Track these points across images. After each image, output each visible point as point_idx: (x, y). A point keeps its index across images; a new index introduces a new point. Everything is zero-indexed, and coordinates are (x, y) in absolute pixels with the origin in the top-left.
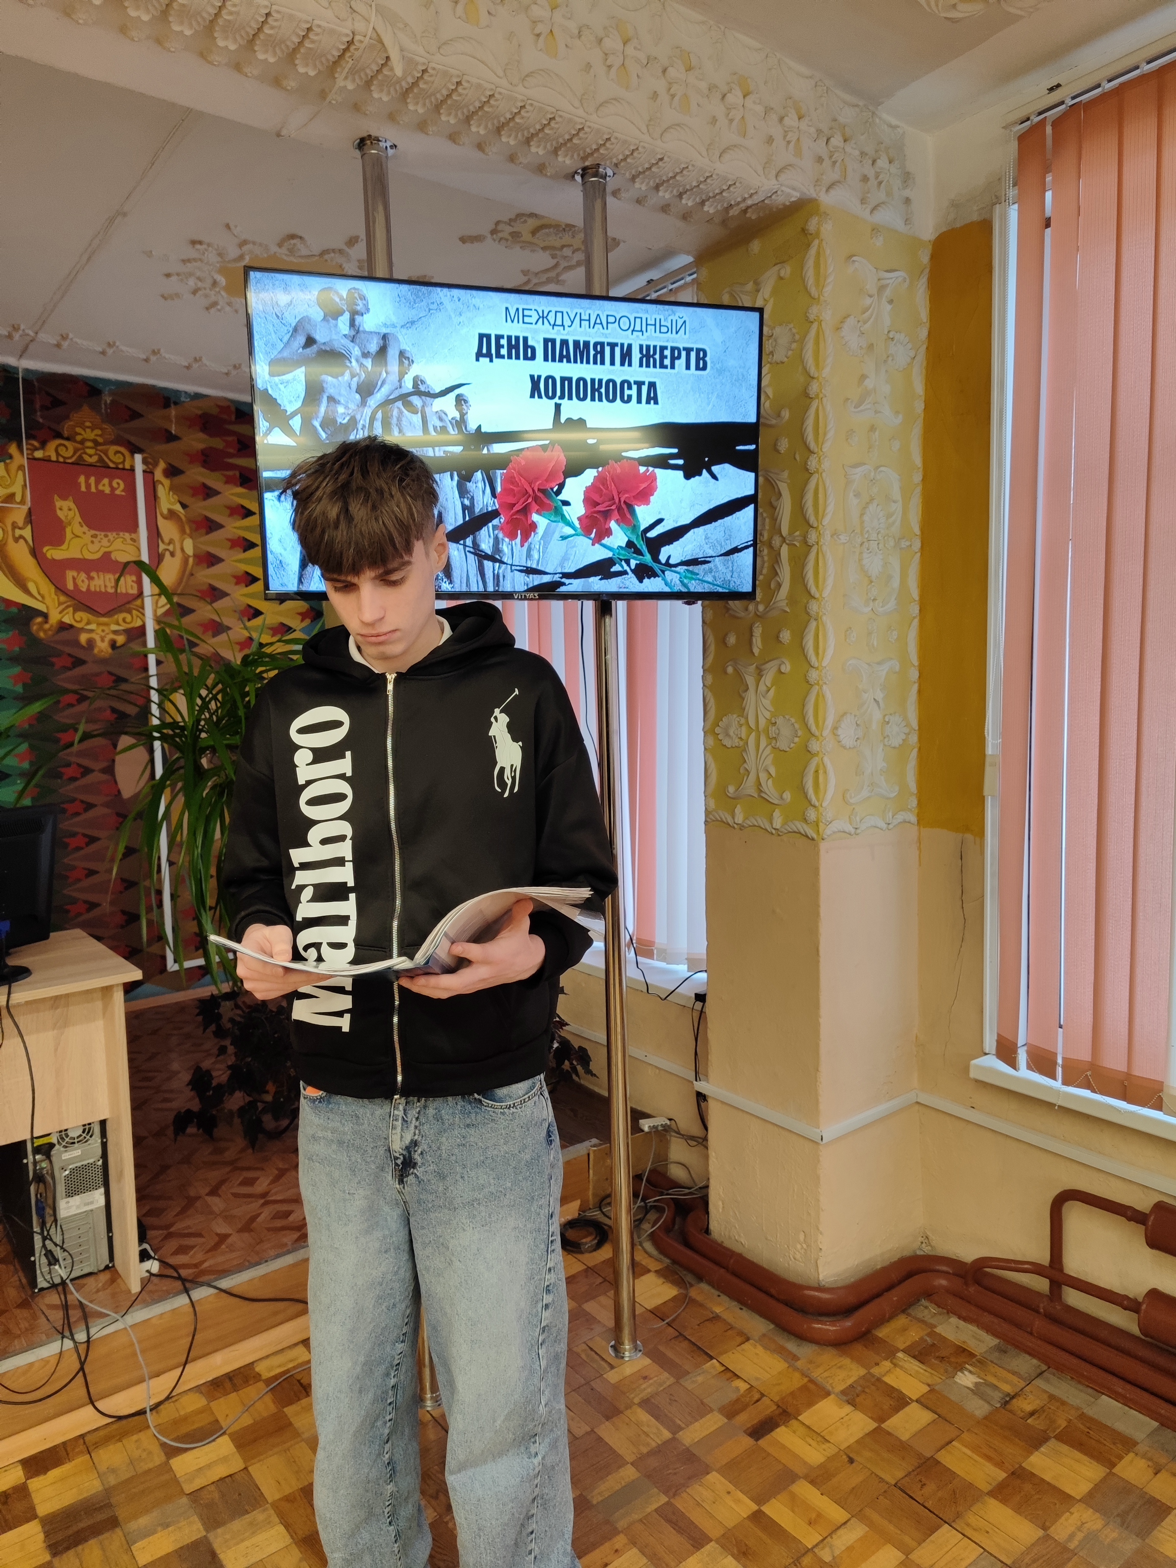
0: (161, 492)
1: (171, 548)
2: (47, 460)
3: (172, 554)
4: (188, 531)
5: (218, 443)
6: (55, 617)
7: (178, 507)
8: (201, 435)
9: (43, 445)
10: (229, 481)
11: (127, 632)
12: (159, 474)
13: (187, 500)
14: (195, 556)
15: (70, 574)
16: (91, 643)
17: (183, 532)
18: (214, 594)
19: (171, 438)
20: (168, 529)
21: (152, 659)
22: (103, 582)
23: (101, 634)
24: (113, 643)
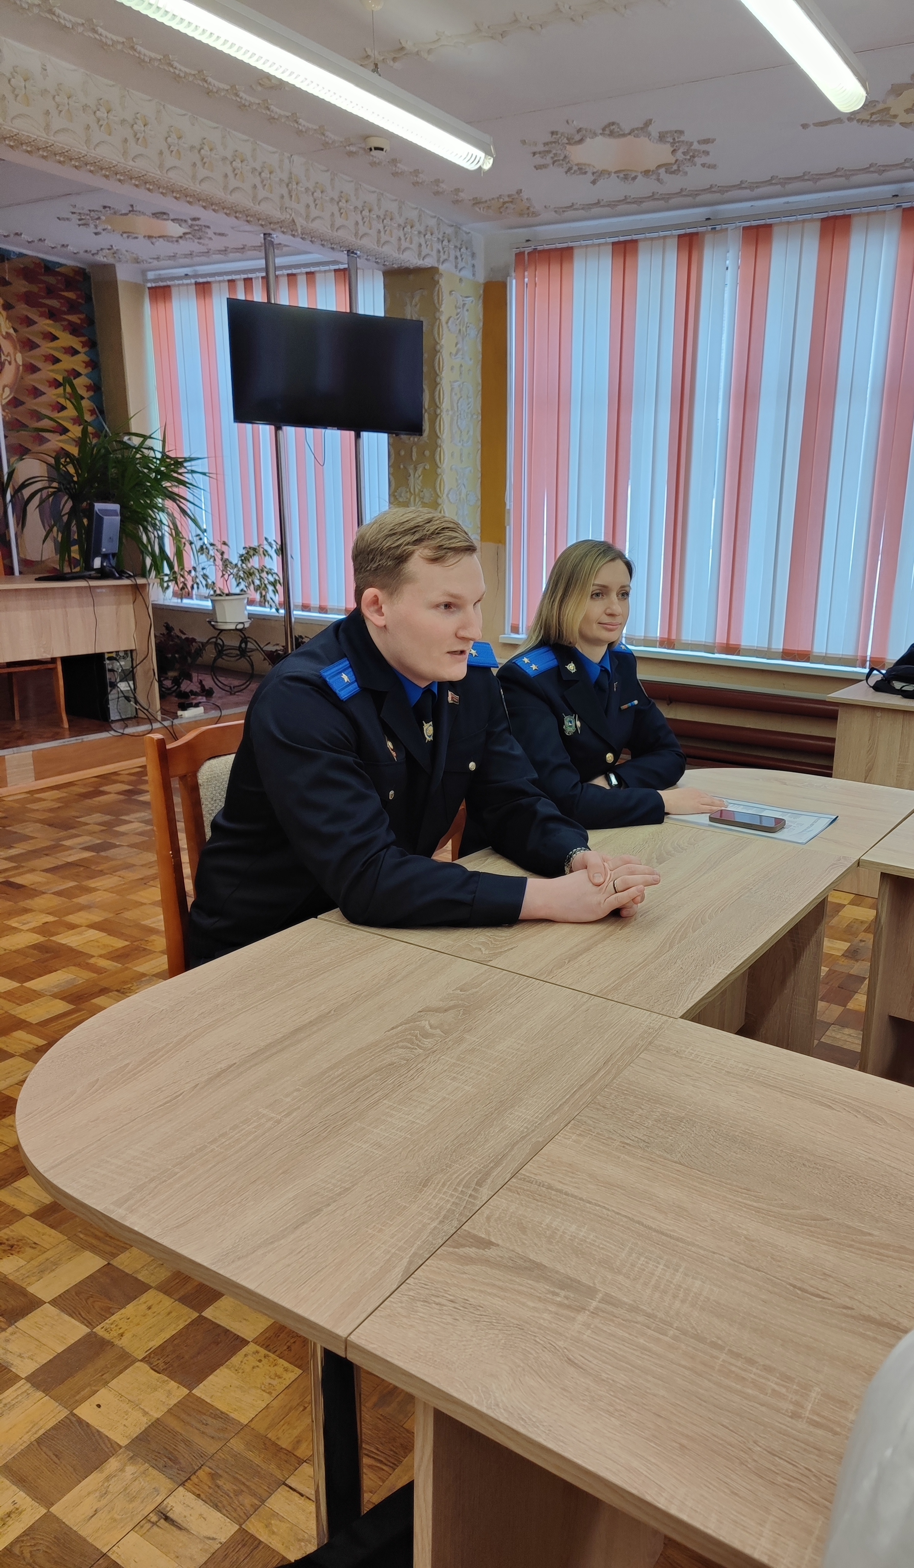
1: (8, 359)
3: (10, 363)
4: (18, 347)
5: (34, 288)
7: (11, 331)
8: (24, 282)
10: (42, 315)
13: (18, 327)
14: (23, 365)
17: (15, 348)
18: (36, 392)
19: (5, 283)
20: (6, 345)
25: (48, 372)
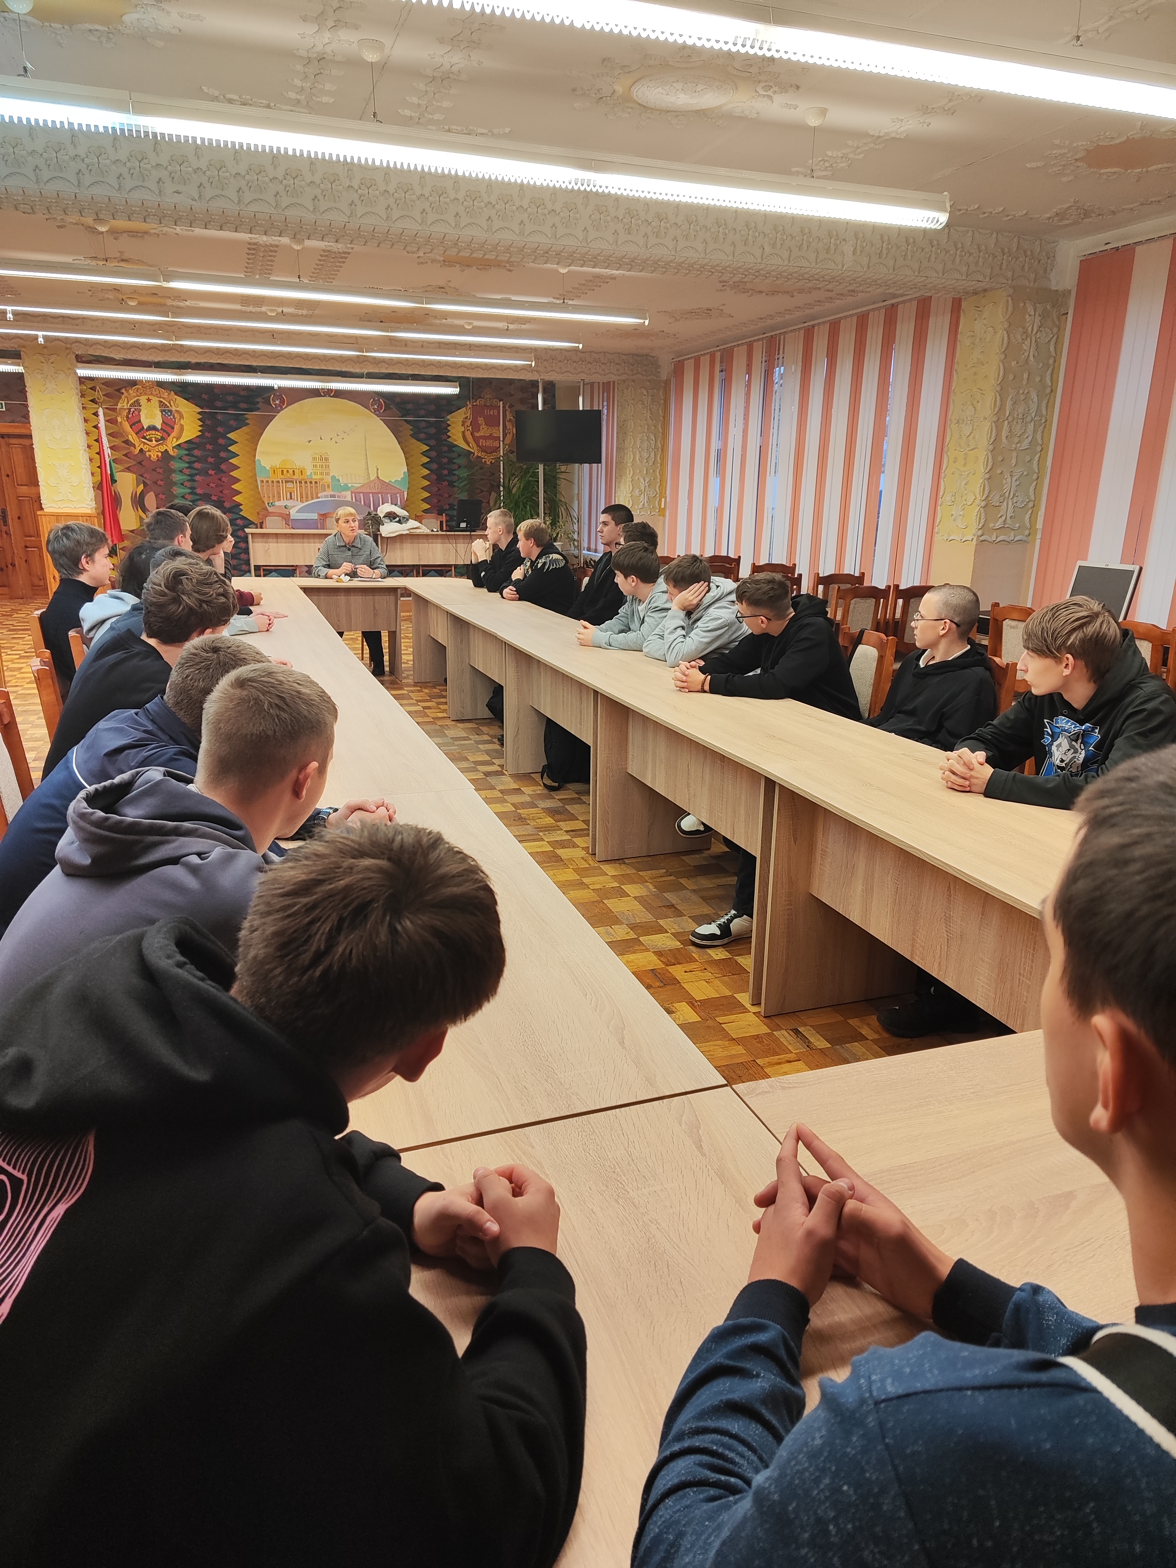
0: (507, 413)
2: (476, 405)
6: (476, 454)
7: (512, 418)
9: (476, 401)
11: (495, 459)
12: (507, 408)
16: (485, 461)
17: (513, 426)
20: (509, 425)
21: (502, 468)
22: (489, 443)
23: (488, 459)
24: (491, 462)
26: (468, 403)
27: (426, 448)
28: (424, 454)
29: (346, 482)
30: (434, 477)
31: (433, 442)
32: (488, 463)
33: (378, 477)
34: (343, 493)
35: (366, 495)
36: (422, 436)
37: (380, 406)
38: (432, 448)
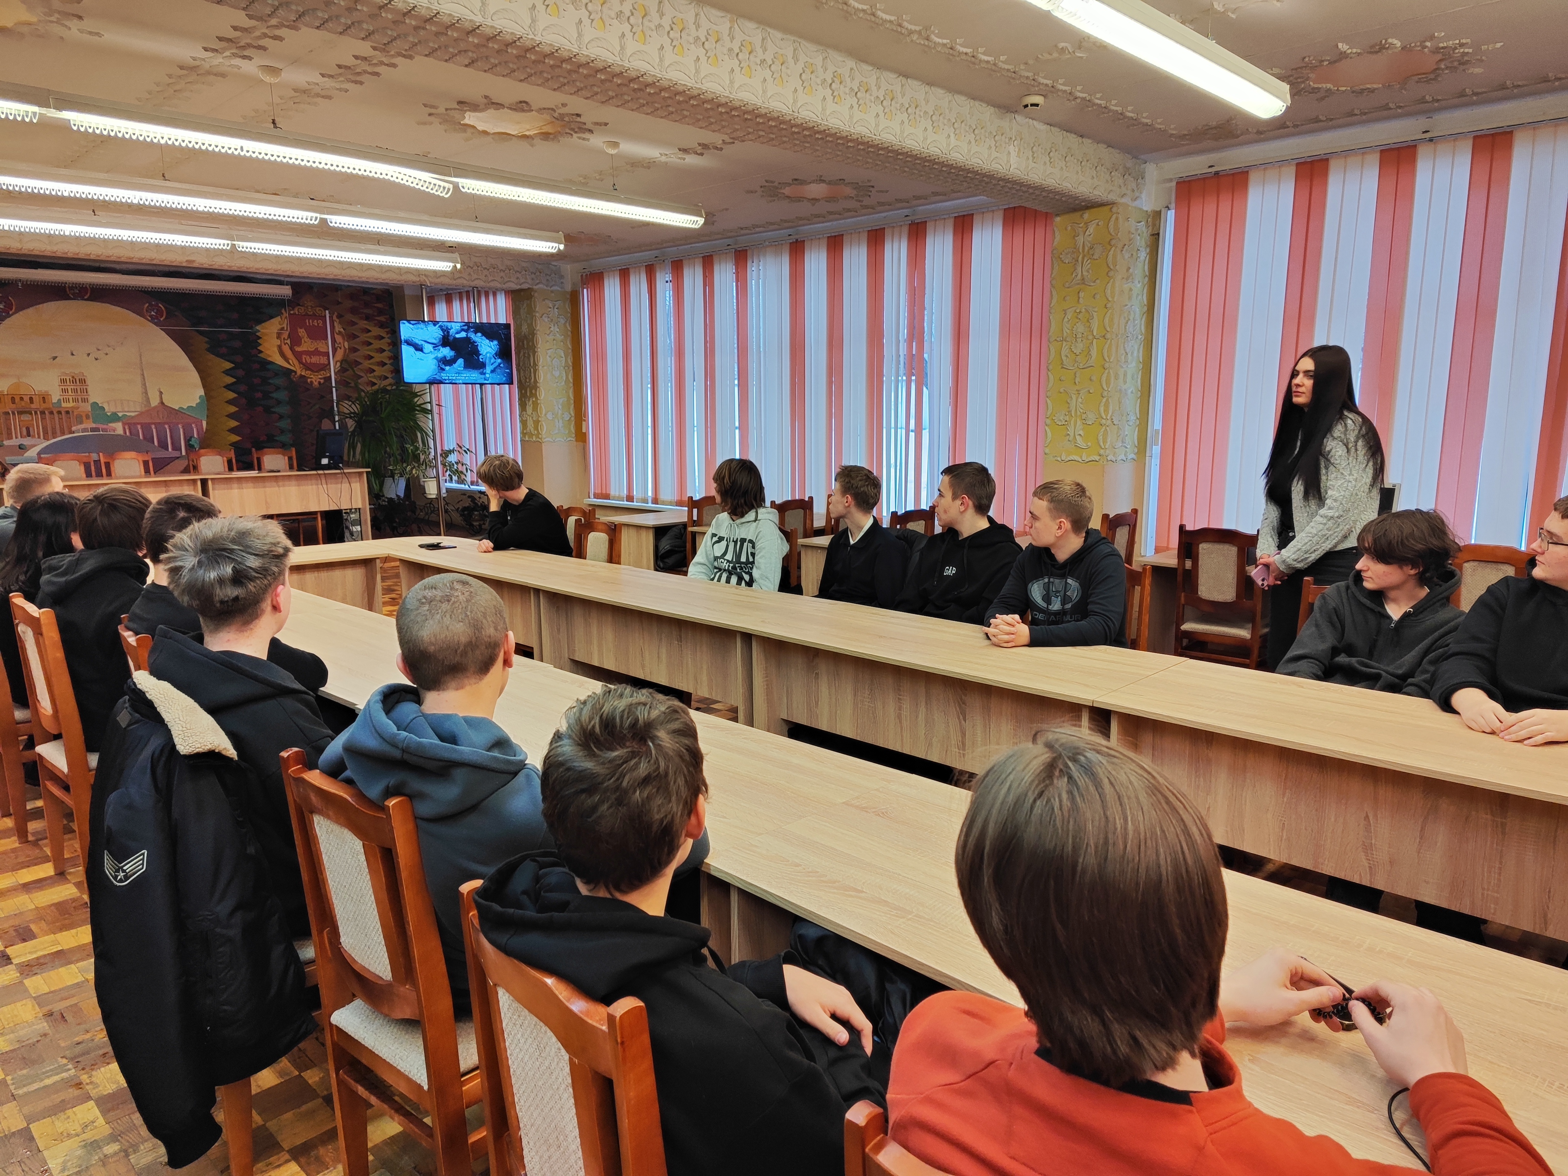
0: (336, 324)
1: (340, 345)
2: (295, 314)
3: (341, 348)
4: (346, 339)
5: (357, 304)
6: (299, 372)
7: (342, 330)
8: (350, 301)
9: (293, 309)
10: (361, 318)
11: (324, 378)
12: (335, 318)
13: (347, 327)
15: (304, 356)
16: (312, 382)
17: (344, 339)
19: (338, 303)
20: (339, 338)
21: (334, 389)
22: (315, 359)
23: (315, 379)
24: (319, 383)
25: (365, 351)
26: (283, 311)
27: (228, 365)
28: (227, 372)
29: (114, 410)
30: (243, 401)
31: (239, 359)
32: (316, 383)
33: (162, 403)
34: (110, 425)
35: (146, 427)
36: (224, 350)
37: (159, 312)
38: (237, 366)
